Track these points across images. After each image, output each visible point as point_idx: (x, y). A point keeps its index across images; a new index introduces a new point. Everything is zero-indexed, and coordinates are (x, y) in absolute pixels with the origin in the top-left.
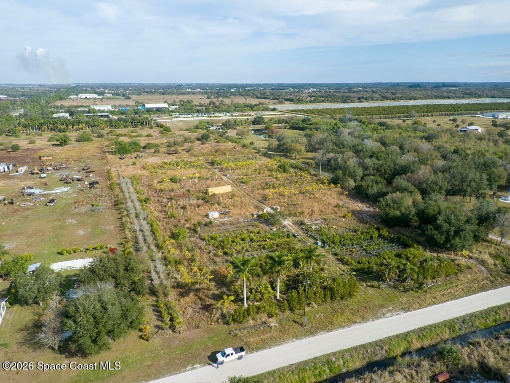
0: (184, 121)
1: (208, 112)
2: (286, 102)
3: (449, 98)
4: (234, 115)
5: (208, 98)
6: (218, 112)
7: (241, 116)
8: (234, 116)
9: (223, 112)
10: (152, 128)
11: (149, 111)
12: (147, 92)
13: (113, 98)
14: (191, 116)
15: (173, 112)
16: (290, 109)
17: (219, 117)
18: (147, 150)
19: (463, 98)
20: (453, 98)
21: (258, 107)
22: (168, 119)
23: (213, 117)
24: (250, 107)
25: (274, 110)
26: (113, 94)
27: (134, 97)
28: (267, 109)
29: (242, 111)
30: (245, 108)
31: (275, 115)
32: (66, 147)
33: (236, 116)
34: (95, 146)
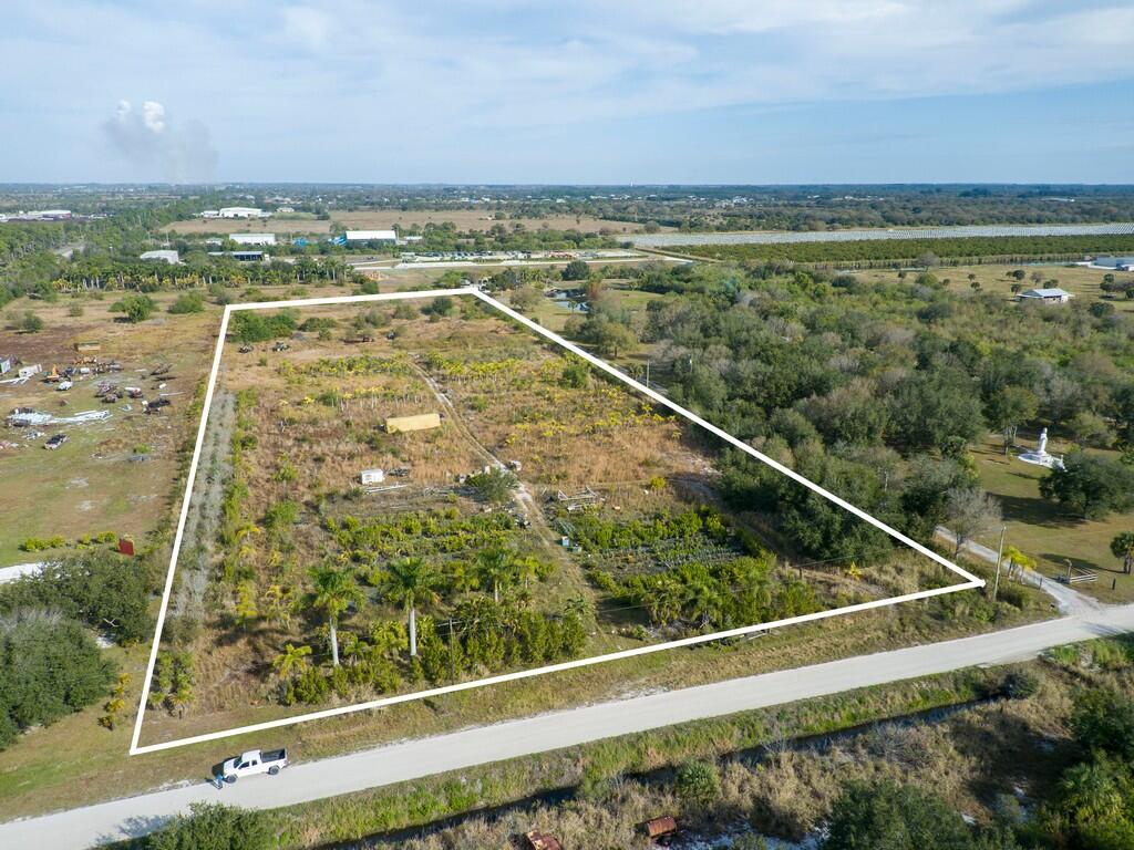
0: (419, 270)
1: (480, 251)
2: (662, 228)
3: (1039, 221)
4: (533, 256)
5: (498, 218)
6: (502, 250)
7: (548, 260)
8: (533, 260)
9: (513, 249)
10: (342, 285)
11: (352, 247)
12: (372, 204)
13: (293, 218)
14: (438, 259)
15: (402, 249)
16: (666, 245)
17: (499, 260)
18: (306, 334)
19: (1074, 221)
20: (1050, 221)
21: (592, 240)
22: (387, 264)
23: (487, 260)
24: (575, 241)
25: (627, 246)
26: (296, 209)
27: (336, 216)
28: (611, 245)
29: (555, 248)
30: (563, 243)
31: (626, 257)
32: (139, 325)
33: (537, 260)
34: (202, 322)
